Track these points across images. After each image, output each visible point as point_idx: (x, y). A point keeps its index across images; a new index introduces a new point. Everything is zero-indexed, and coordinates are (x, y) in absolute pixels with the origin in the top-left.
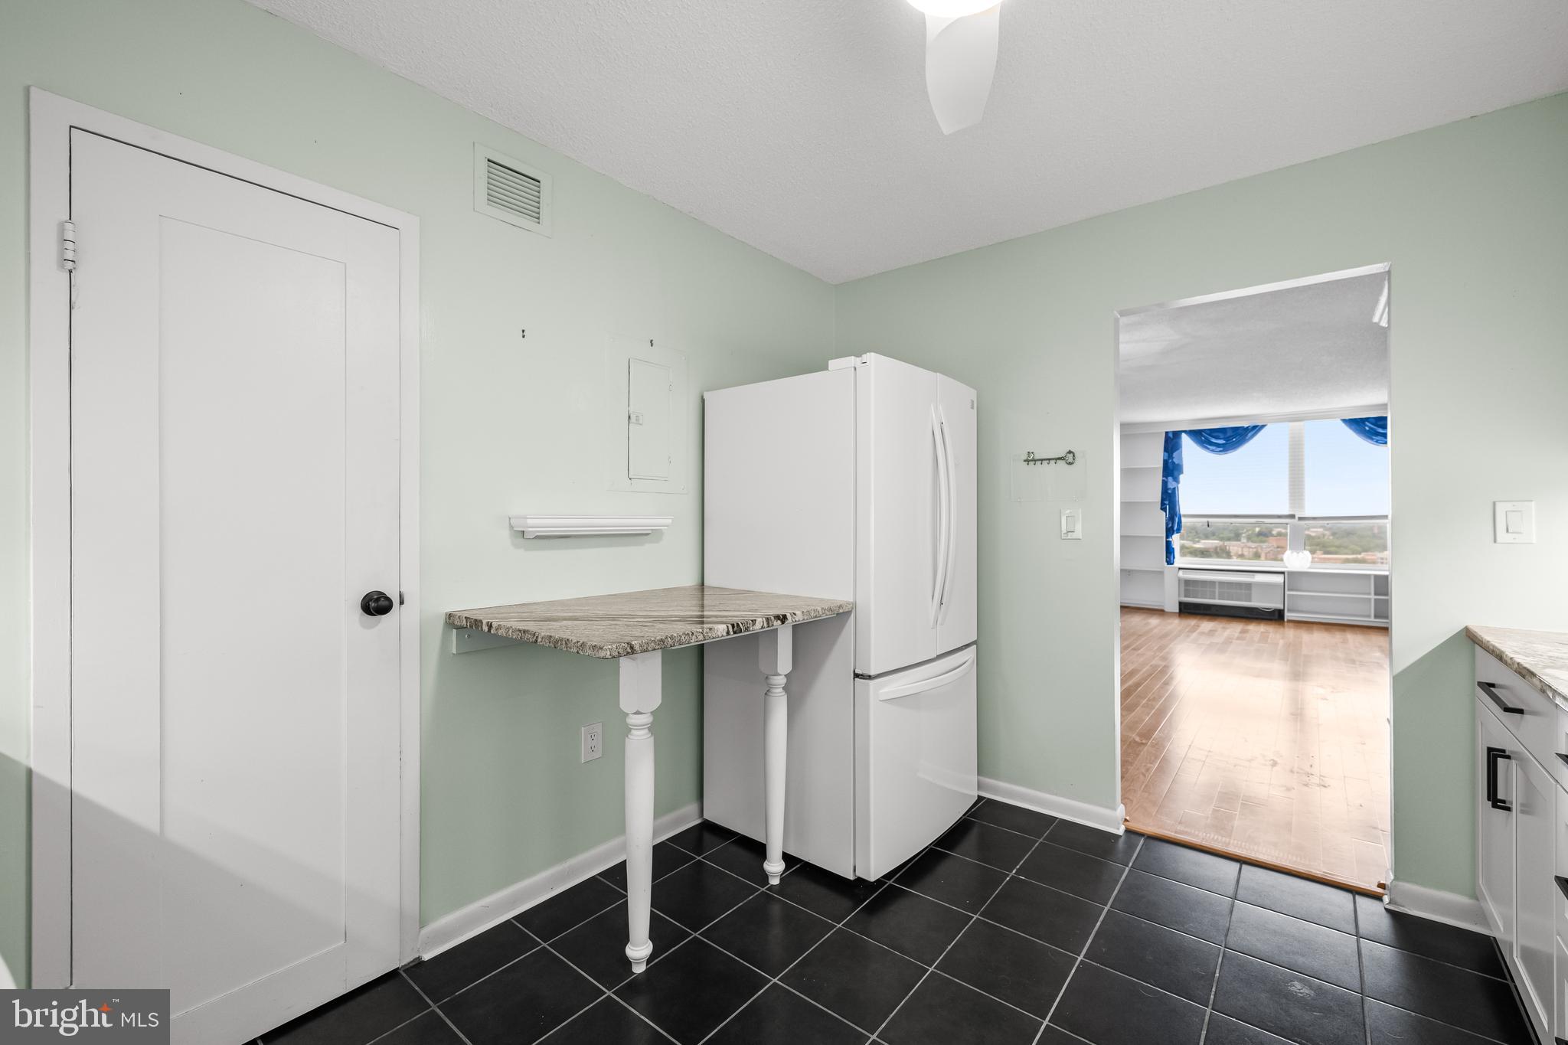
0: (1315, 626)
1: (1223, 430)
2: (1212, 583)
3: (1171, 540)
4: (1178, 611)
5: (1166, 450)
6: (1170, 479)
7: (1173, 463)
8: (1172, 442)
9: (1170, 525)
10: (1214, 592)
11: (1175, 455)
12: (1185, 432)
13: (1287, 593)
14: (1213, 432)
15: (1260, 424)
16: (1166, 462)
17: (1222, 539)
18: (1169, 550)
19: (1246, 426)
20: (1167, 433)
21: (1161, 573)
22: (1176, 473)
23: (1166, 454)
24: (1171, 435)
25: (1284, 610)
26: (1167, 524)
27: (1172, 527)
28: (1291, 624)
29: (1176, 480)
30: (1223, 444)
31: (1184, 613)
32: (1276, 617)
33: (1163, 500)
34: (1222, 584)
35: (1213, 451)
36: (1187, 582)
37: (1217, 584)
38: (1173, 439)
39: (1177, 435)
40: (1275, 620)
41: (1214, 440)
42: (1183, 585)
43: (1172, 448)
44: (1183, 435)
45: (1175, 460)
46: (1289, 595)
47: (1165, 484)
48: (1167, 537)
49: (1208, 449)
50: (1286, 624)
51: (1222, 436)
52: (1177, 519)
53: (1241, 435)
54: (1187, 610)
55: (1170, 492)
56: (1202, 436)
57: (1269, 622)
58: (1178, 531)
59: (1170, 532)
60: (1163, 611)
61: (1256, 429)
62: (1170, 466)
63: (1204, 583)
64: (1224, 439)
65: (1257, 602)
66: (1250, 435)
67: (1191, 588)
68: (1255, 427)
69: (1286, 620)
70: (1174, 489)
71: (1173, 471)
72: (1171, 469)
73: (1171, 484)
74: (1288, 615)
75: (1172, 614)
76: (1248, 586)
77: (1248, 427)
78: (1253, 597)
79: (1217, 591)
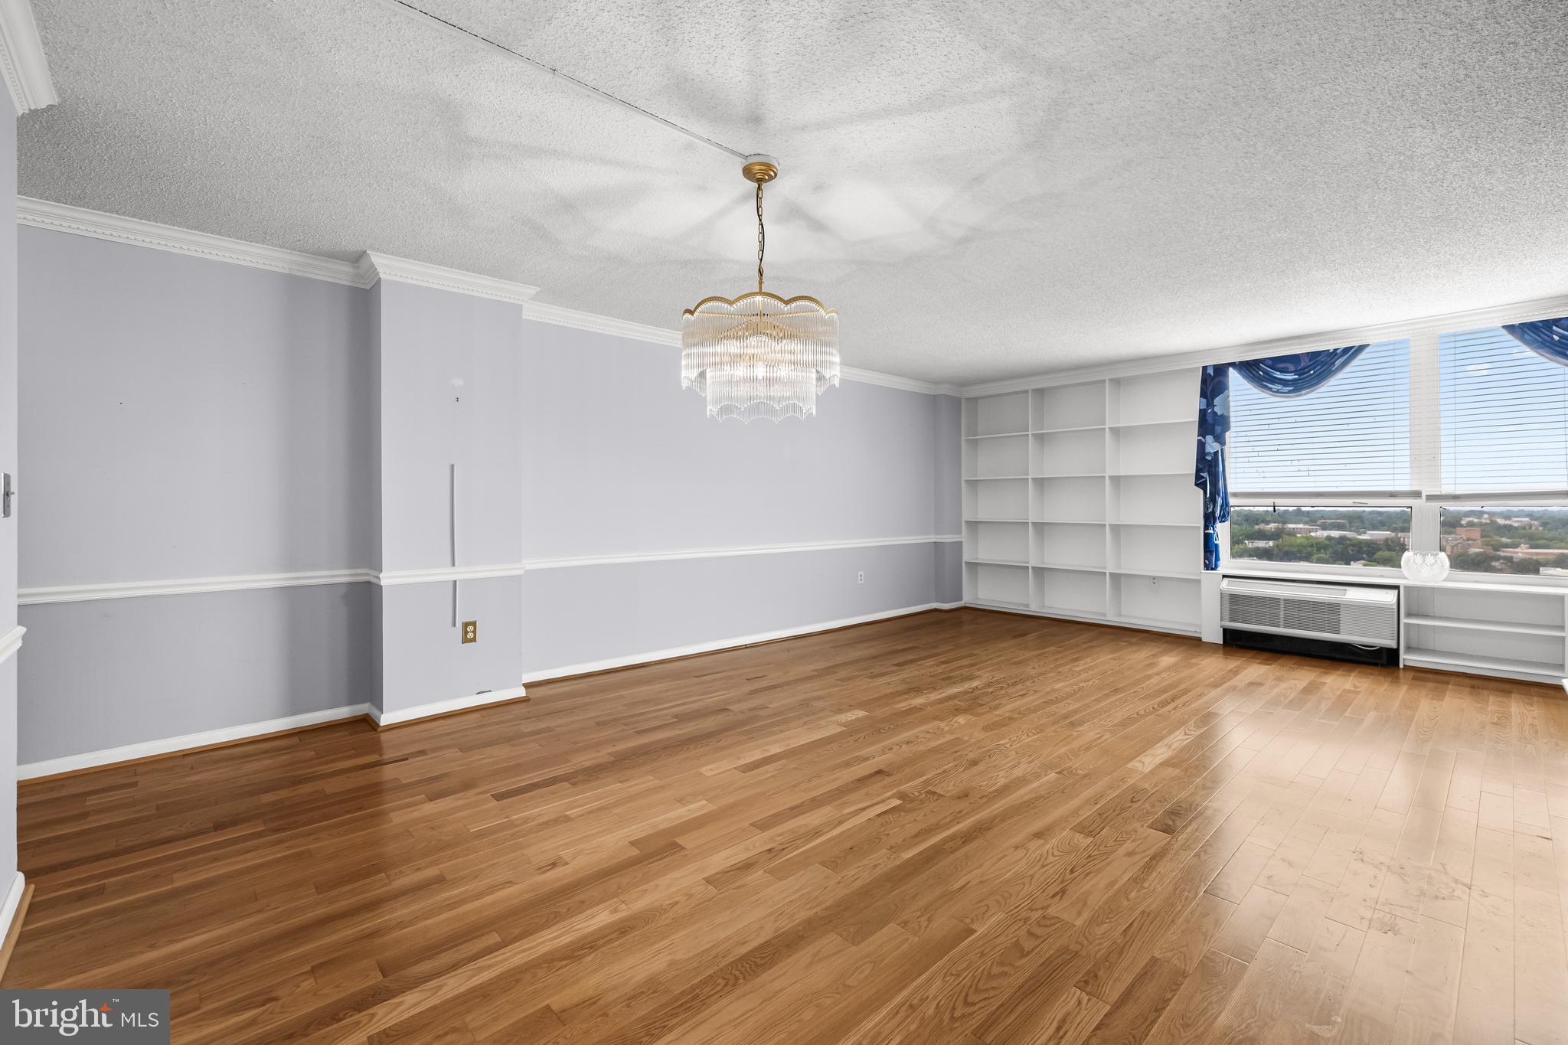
0: (1453, 679)
1: (1294, 359)
2: (1274, 601)
3: (1212, 531)
4: (1221, 642)
5: (1203, 394)
6: (1209, 439)
7: (1215, 414)
8: (1213, 382)
9: (1210, 510)
10: (1277, 616)
11: (1216, 401)
12: (1233, 365)
13: (1403, 620)
14: (1277, 362)
15: (1357, 344)
16: (1203, 413)
17: (1394, 530)
18: (1210, 549)
19: (1331, 348)
20: (1205, 368)
21: (1198, 581)
22: (1218, 429)
23: (1204, 401)
24: (1211, 371)
25: (1397, 650)
26: (1206, 508)
27: (1213, 512)
28: (1411, 675)
29: (1220, 439)
30: (1295, 380)
31: (1231, 645)
32: (1383, 660)
33: (1198, 471)
34: (1290, 603)
35: (1278, 391)
36: (1234, 599)
37: (1282, 602)
38: (1214, 378)
39: (1221, 370)
40: (1382, 665)
41: (1279, 375)
42: (1226, 601)
43: (1213, 390)
44: (1231, 369)
45: (1217, 409)
46: (1406, 625)
47: (1201, 446)
48: (1206, 527)
49: (1270, 389)
50: (1401, 673)
51: (1292, 367)
52: (1219, 500)
53: (1324, 364)
54: (1237, 642)
55: (1209, 458)
56: (1260, 369)
57: (1369, 670)
58: (1223, 518)
59: (1209, 519)
60: (1199, 639)
61: (1351, 353)
62: (1210, 419)
63: (1261, 601)
64: (1295, 372)
65: (1348, 634)
66: (1338, 363)
67: (1240, 608)
68: (1346, 350)
69: (1401, 666)
70: (1216, 453)
71: (1213, 426)
72: (1212, 424)
73: (1212, 446)
74: (1406, 658)
75: (1212, 647)
76: (1335, 608)
77: (1335, 350)
78: (1343, 626)
79: (1282, 614)
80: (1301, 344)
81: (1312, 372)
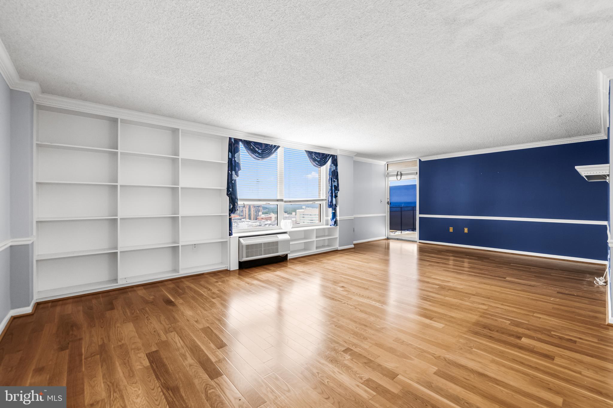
1: (261, 144)
2: (260, 245)
3: (231, 217)
4: (238, 269)
5: (230, 150)
6: (232, 172)
7: (235, 161)
8: (233, 146)
9: (232, 206)
11: (236, 155)
12: (241, 140)
14: (257, 144)
15: (277, 145)
16: (230, 160)
18: (231, 225)
20: (230, 138)
21: (226, 242)
22: (236, 169)
23: (230, 154)
24: (233, 141)
25: (287, 254)
26: (230, 206)
28: (291, 261)
29: (237, 174)
30: (261, 153)
32: (285, 259)
33: (228, 188)
34: (265, 244)
35: (256, 156)
36: (248, 247)
37: (263, 245)
38: (234, 144)
39: (237, 141)
40: (282, 261)
41: (257, 150)
42: (241, 249)
43: (234, 150)
44: (240, 142)
45: (236, 159)
47: (229, 175)
48: (230, 215)
49: (253, 155)
51: (260, 148)
53: (269, 150)
54: (244, 267)
55: (232, 182)
56: (251, 145)
59: (231, 211)
60: (228, 270)
61: (276, 148)
62: (233, 164)
64: (262, 150)
65: (280, 252)
68: (274, 146)
69: (289, 259)
70: (236, 180)
72: (233, 166)
73: (233, 176)
74: (290, 257)
75: (235, 272)
76: (276, 243)
77: (272, 145)
78: (279, 250)
79: (263, 250)
80: (264, 139)
81: (267, 152)
